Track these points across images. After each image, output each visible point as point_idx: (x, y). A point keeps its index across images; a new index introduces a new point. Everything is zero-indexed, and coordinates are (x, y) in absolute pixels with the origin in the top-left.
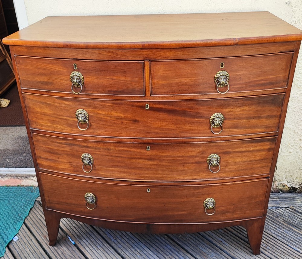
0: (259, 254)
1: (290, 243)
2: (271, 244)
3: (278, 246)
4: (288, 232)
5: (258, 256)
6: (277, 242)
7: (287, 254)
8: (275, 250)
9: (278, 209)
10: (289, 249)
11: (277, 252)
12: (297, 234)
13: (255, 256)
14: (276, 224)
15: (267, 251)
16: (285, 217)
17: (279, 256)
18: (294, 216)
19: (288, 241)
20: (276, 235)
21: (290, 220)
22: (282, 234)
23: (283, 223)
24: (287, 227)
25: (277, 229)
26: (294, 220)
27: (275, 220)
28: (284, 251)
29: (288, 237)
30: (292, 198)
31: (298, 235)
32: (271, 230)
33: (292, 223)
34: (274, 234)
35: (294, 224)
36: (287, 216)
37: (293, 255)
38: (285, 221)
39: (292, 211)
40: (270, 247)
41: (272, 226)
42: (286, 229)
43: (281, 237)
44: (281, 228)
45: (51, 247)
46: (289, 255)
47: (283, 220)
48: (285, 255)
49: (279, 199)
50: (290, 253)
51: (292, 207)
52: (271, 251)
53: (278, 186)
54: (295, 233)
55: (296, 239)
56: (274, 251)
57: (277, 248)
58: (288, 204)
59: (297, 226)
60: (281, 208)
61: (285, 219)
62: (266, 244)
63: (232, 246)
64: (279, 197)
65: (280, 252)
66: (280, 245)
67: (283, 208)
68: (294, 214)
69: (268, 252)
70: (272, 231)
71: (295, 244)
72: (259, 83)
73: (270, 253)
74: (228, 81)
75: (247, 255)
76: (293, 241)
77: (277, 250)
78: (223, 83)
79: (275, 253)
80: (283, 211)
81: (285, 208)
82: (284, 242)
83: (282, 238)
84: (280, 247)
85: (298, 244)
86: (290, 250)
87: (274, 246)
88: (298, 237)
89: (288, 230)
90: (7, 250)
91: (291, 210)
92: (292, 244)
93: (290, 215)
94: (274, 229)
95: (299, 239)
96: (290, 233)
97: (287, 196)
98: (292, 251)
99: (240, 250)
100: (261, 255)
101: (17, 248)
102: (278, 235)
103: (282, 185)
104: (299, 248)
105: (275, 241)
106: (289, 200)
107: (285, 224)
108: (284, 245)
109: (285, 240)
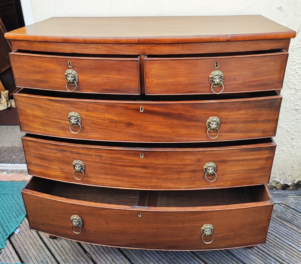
1: (283, 237)
3: (271, 240)
4: (280, 226)
7: (280, 248)
8: (268, 244)
10: (281, 243)
11: (270, 246)
12: (289, 229)
16: (278, 213)
18: (287, 211)
19: (281, 236)
21: (283, 215)
22: (275, 228)
23: (276, 218)
24: (280, 222)
26: (287, 215)
28: (277, 245)
29: (281, 232)
30: (285, 195)
31: (291, 230)
33: (285, 218)
35: (287, 219)
36: (280, 211)
37: (286, 249)
38: (277, 216)
39: (284, 207)
42: (279, 224)
43: (274, 231)
44: (274, 223)
45: (51, 240)
46: (281, 249)
47: (277, 215)
48: (278, 249)
49: (273, 196)
50: (283, 247)
51: (285, 203)
53: (272, 183)
54: (287, 228)
55: (288, 234)
57: (270, 242)
58: (281, 200)
59: (289, 221)
61: (278, 215)
64: (272, 194)
65: (273, 246)
66: (273, 239)
67: (276, 204)
68: (286, 210)
71: (287, 238)
72: (254, 84)
73: (264, 247)
74: (222, 81)
76: (285, 236)
77: (270, 244)
78: (218, 83)
79: (268, 247)
80: (276, 207)
81: (279, 204)
82: (277, 237)
83: (275, 233)
84: (273, 241)
85: (290, 239)
86: (283, 244)
88: (290, 232)
89: (281, 225)
90: (8, 241)
91: (284, 206)
92: (285, 238)
93: (283, 211)
95: (291, 234)
96: (283, 228)
97: (280, 193)
98: (284, 245)
100: (254, 249)
101: (17, 240)
102: (271, 230)
103: (275, 182)
104: (291, 242)
106: (282, 197)
107: (278, 219)
108: (277, 239)
109: (278, 234)
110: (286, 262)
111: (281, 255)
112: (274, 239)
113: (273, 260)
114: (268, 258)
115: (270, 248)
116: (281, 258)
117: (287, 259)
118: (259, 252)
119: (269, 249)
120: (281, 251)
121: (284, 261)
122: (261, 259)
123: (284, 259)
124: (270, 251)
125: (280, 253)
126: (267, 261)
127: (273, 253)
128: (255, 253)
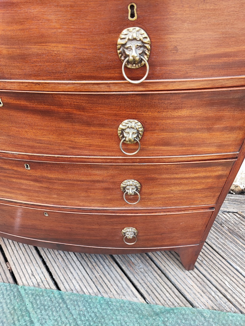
0: (193, 269)
1: (230, 258)
2: (208, 258)
3: (216, 261)
4: (230, 243)
5: (191, 271)
6: (215, 256)
7: (224, 273)
8: (212, 266)
9: (225, 213)
10: (227, 267)
11: (213, 269)
12: (240, 248)
13: (187, 272)
14: (219, 232)
15: (202, 266)
16: (231, 224)
17: (214, 273)
18: (241, 223)
19: (228, 256)
20: (216, 246)
21: (236, 228)
22: (224, 246)
23: (227, 231)
24: (230, 238)
25: (218, 239)
26: (241, 229)
27: (219, 228)
28: (222, 269)
29: (229, 251)
30: (242, 201)
31: (241, 249)
32: (211, 239)
33: (237, 232)
34: (214, 244)
35: (239, 234)
36: (233, 223)
37: (231, 275)
39: (239, 218)
40: (207, 261)
41: (213, 235)
42: (229, 240)
43: (221, 249)
44: (223, 238)
46: (226, 274)
47: (228, 227)
48: (222, 274)
49: (229, 202)
50: (228, 272)
51: (241, 213)
52: (207, 267)
54: (238, 246)
55: (238, 254)
56: (210, 267)
57: (214, 264)
58: (237, 208)
59: (242, 236)
60: (228, 212)
61: (230, 227)
62: (203, 258)
63: (165, 256)
65: (217, 269)
67: (230, 212)
68: (241, 222)
69: (203, 268)
70: (213, 241)
71: (236, 260)
73: (205, 270)
75: (179, 270)
76: (234, 256)
77: (214, 266)
79: (211, 270)
80: (230, 217)
81: (233, 213)
82: (224, 257)
83: (223, 251)
84: (218, 263)
85: (239, 261)
86: (229, 268)
87: (212, 261)
88: (241, 252)
89: (231, 242)
91: (239, 216)
92: (233, 260)
93: (237, 222)
94: (216, 239)
95: (241, 255)
96: (233, 246)
97: (237, 198)
98: (230, 269)
99: (172, 262)
100: (194, 271)
102: (219, 247)
104: (239, 266)
105: (214, 254)
106: (239, 203)
108: (223, 260)
109: (225, 253)
110: (229, 293)
111: (224, 283)
112: (220, 260)
113: (214, 289)
114: (207, 285)
115: (213, 273)
116: (223, 287)
117: (231, 288)
118: (199, 276)
119: (211, 273)
120: (225, 277)
121: (226, 290)
122: (200, 285)
123: (227, 288)
124: (211, 276)
125: (223, 280)
126: (206, 289)
127: (214, 279)
128: (194, 277)
